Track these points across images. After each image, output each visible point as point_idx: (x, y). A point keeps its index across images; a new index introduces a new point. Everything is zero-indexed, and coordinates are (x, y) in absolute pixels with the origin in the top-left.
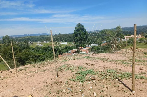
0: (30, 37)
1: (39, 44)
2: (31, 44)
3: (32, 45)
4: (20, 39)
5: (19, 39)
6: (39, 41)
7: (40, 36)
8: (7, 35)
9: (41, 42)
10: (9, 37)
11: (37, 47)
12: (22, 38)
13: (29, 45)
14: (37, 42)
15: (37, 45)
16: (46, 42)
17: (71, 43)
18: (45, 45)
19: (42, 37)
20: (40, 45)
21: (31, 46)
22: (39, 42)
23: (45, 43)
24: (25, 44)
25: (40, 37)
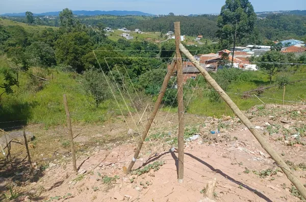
0: (107, 18)
1: (124, 35)
2: (110, 33)
3: (111, 35)
4: (87, 20)
5: (85, 19)
6: (125, 28)
7: (127, 16)
8: (67, 9)
9: (129, 31)
10: (72, 13)
11: (122, 41)
12: (91, 18)
13: (105, 35)
14: (122, 30)
15: (121, 35)
16: (139, 32)
17: (193, 38)
18: (137, 38)
19: (131, 20)
20: (127, 38)
21: (110, 38)
22: (125, 31)
23: (137, 32)
24: (98, 30)
25: (128, 19)
